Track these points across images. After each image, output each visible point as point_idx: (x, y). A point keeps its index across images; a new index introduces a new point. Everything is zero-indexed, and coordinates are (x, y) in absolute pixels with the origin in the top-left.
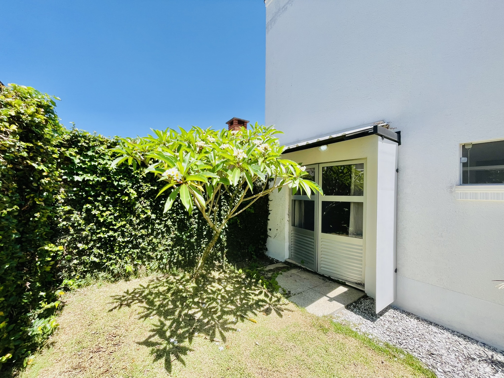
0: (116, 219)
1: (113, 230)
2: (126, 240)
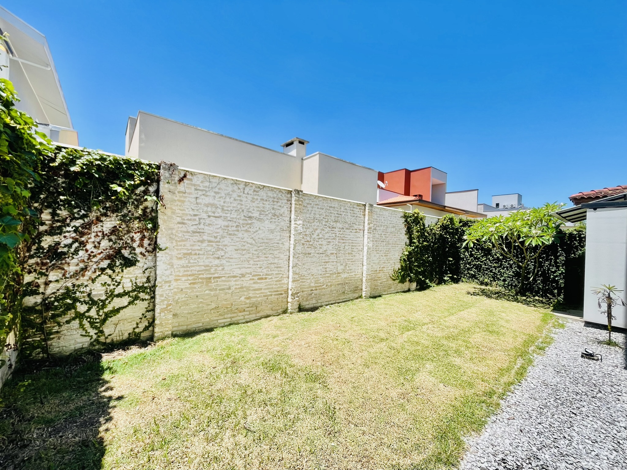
0: (482, 256)
1: (480, 261)
2: (486, 267)
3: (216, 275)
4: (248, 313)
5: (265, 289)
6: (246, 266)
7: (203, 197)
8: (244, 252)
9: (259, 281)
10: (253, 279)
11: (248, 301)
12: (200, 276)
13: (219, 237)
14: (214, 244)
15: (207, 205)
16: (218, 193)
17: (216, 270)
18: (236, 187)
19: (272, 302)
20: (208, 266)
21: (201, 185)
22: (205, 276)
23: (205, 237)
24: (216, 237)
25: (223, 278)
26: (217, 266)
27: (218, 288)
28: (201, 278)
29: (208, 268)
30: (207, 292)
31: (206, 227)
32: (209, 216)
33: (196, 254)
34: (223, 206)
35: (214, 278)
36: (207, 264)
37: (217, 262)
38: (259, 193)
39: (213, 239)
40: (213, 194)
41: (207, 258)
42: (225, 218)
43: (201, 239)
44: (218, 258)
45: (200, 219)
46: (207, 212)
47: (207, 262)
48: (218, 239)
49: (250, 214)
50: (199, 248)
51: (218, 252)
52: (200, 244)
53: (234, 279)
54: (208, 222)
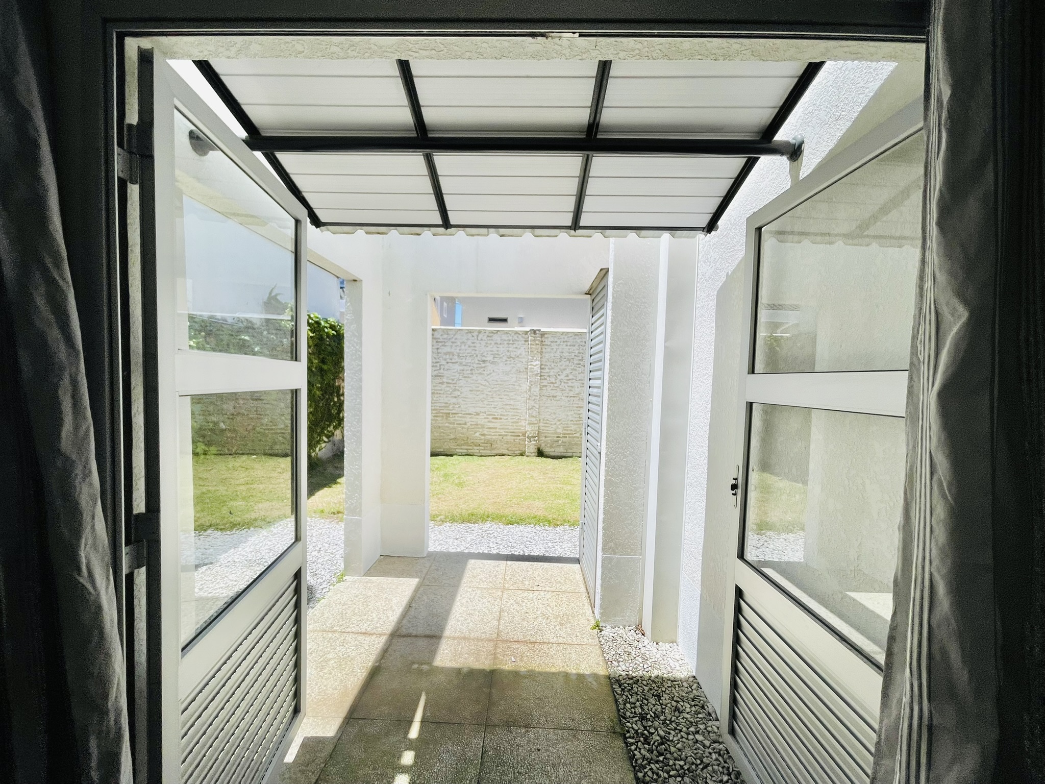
3: (454, 412)
4: (483, 448)
5: (500, 429)
6: (481, 405)
7: (442, 347)
8: (478, 393)
9: (493, 420)
10: (487, 418)
11: (483, 437)
12: (441, 411)
13: (455, 380)
14: (451, 385)
15: (446, 354)
16: (455, 342)
17: (453, 407)
18: (470, 335)
19: (507, 443)
20: (447, 403)
21: (441, 338)
22: (445, 411)
23: (445, 380)
24: (453, 380)
25: (460, 415)
26: (454, 404)
27: (456, 422)
28: (442, 413)
29: (447, 405)
30: (447, 424)
31: (446, 372)
32: (447, 363)
33: (437, 393)
34: (459, 353)
35: (452, 413)
36: (447, 401)
37: (454, 400)
38: (493, 338)
39: (450, 381)
40: (451, 344)
41: (447, 397)
42: (461, 363)
43: (441, 381)
44: (456, 397)
45: (440, 365)
46: (445, 360)
47: (446, 400)
48: (455, 382)
49: (484, 358)
50: (440, 389)
51: (455, 392)
52: (440, 385)
53: (470, 416)
54: (446, 367)
